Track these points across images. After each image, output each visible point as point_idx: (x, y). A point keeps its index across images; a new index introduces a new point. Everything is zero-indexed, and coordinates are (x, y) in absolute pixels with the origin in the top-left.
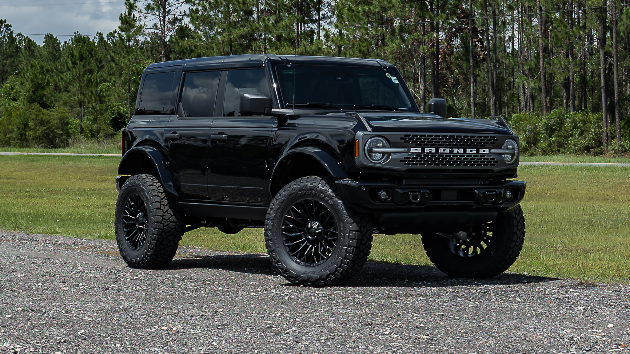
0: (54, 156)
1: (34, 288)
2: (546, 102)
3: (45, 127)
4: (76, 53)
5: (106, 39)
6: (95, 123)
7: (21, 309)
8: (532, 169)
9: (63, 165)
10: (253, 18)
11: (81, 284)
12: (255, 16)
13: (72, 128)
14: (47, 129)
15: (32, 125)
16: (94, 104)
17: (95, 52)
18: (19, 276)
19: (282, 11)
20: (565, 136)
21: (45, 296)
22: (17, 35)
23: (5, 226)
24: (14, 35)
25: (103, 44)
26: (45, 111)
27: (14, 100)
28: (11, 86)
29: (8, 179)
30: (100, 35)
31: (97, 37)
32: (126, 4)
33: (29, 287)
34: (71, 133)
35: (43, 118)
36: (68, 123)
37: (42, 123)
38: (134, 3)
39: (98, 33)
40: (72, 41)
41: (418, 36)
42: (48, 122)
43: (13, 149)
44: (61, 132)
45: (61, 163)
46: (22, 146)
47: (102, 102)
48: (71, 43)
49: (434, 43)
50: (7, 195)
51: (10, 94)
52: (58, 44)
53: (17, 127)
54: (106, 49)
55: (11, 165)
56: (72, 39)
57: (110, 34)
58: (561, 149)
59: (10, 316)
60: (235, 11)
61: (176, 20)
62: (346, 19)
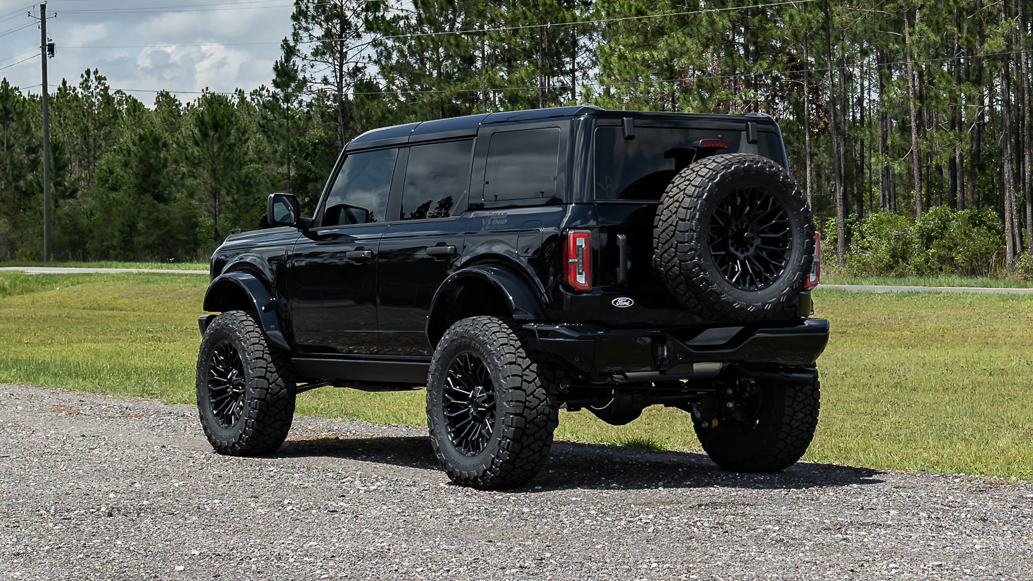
0: (180, 275)
1: (208, 510)
2: (921, 195)
3: (161, 230)
4: (207, 119)
5: (249, 99)
6: (236, 224)
7: (197, 553)
8: (915, 297)
9: (194, 289)
10: (476, 67)
11: (286, 502)
12: (479, 64)
13: (203, 233)
14: (164, 234)
15: (143, 228)
16: (236, 197)
17: (236, 118)
18: (176, 485)
19: (520, 57)
20: (950, 246)
21: (232, 525)
22: (115, 93)
23: (125, 388)
24: (111, 92)
25: (245, 106)
26: (161, 206)
27: (114, 189)
28: (109, 168)
29: (112, 309)
30: (241, 93)
31: (236, 96)
32: (283, 48)
33: (199, 508)
34: (201, 240)
35: (158, 217)
36: (196, 225)
37: (157, 223)
38: (295, 46)
39: (236, 90)
40: (199, 102)
41: (727, 95)
42: (167, 223)
43: (114, 263)
44: (186, 238)
45: (191, 285)
46: (127, 259)
47: (248, 193)
48: (197, 104)
49: (750, 107)
50: (119, 337)
51: (107, 181)
52: (177, 106)
53: (120, 231)
54: (249, 113)
55: (113, 288)
56: (199, 99)
57: (255, 91)
58: (944, 267)
59: (182, 568)
60: (448, 57)
61: (357, 70)
62: (616, 72)
